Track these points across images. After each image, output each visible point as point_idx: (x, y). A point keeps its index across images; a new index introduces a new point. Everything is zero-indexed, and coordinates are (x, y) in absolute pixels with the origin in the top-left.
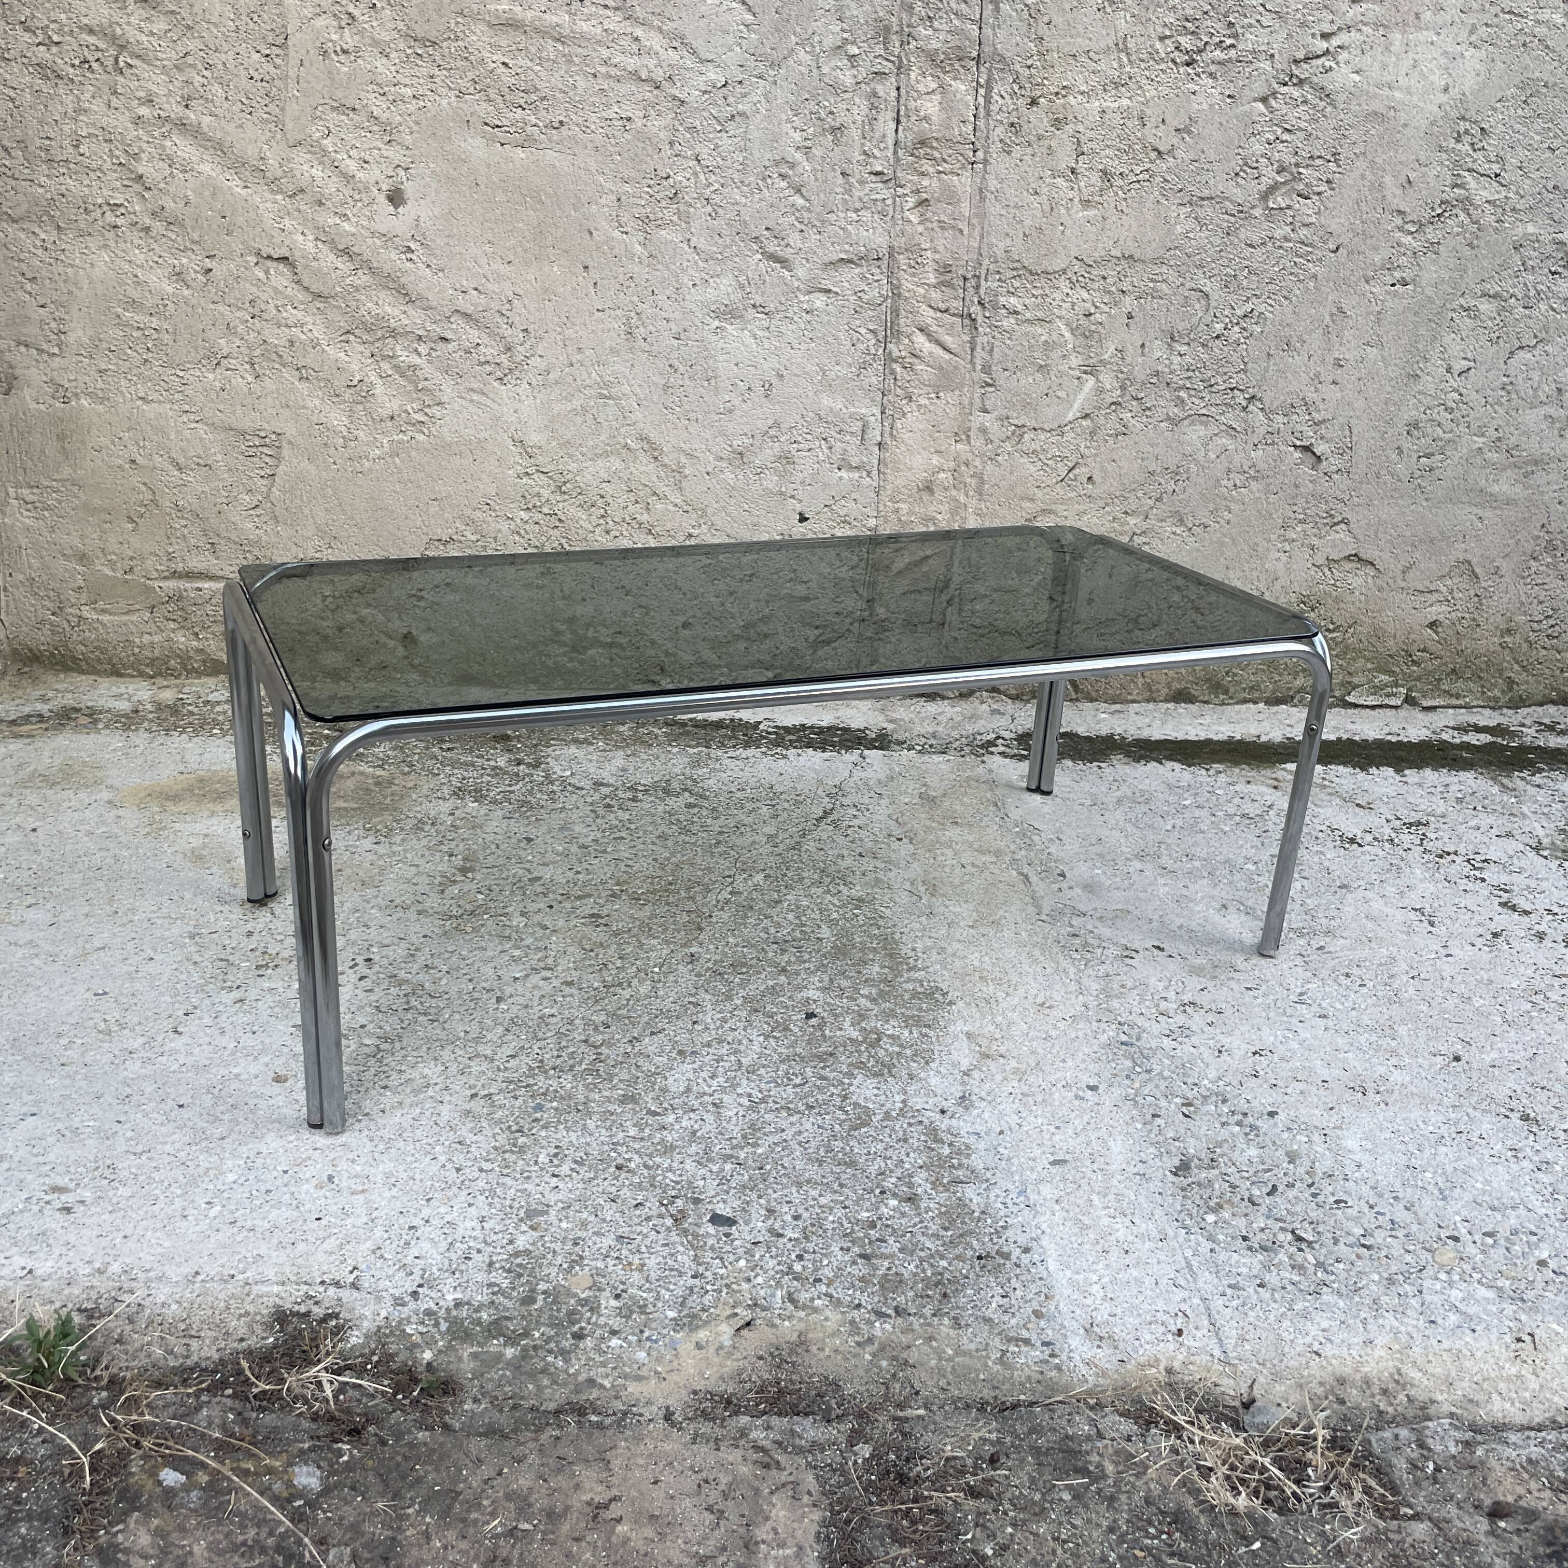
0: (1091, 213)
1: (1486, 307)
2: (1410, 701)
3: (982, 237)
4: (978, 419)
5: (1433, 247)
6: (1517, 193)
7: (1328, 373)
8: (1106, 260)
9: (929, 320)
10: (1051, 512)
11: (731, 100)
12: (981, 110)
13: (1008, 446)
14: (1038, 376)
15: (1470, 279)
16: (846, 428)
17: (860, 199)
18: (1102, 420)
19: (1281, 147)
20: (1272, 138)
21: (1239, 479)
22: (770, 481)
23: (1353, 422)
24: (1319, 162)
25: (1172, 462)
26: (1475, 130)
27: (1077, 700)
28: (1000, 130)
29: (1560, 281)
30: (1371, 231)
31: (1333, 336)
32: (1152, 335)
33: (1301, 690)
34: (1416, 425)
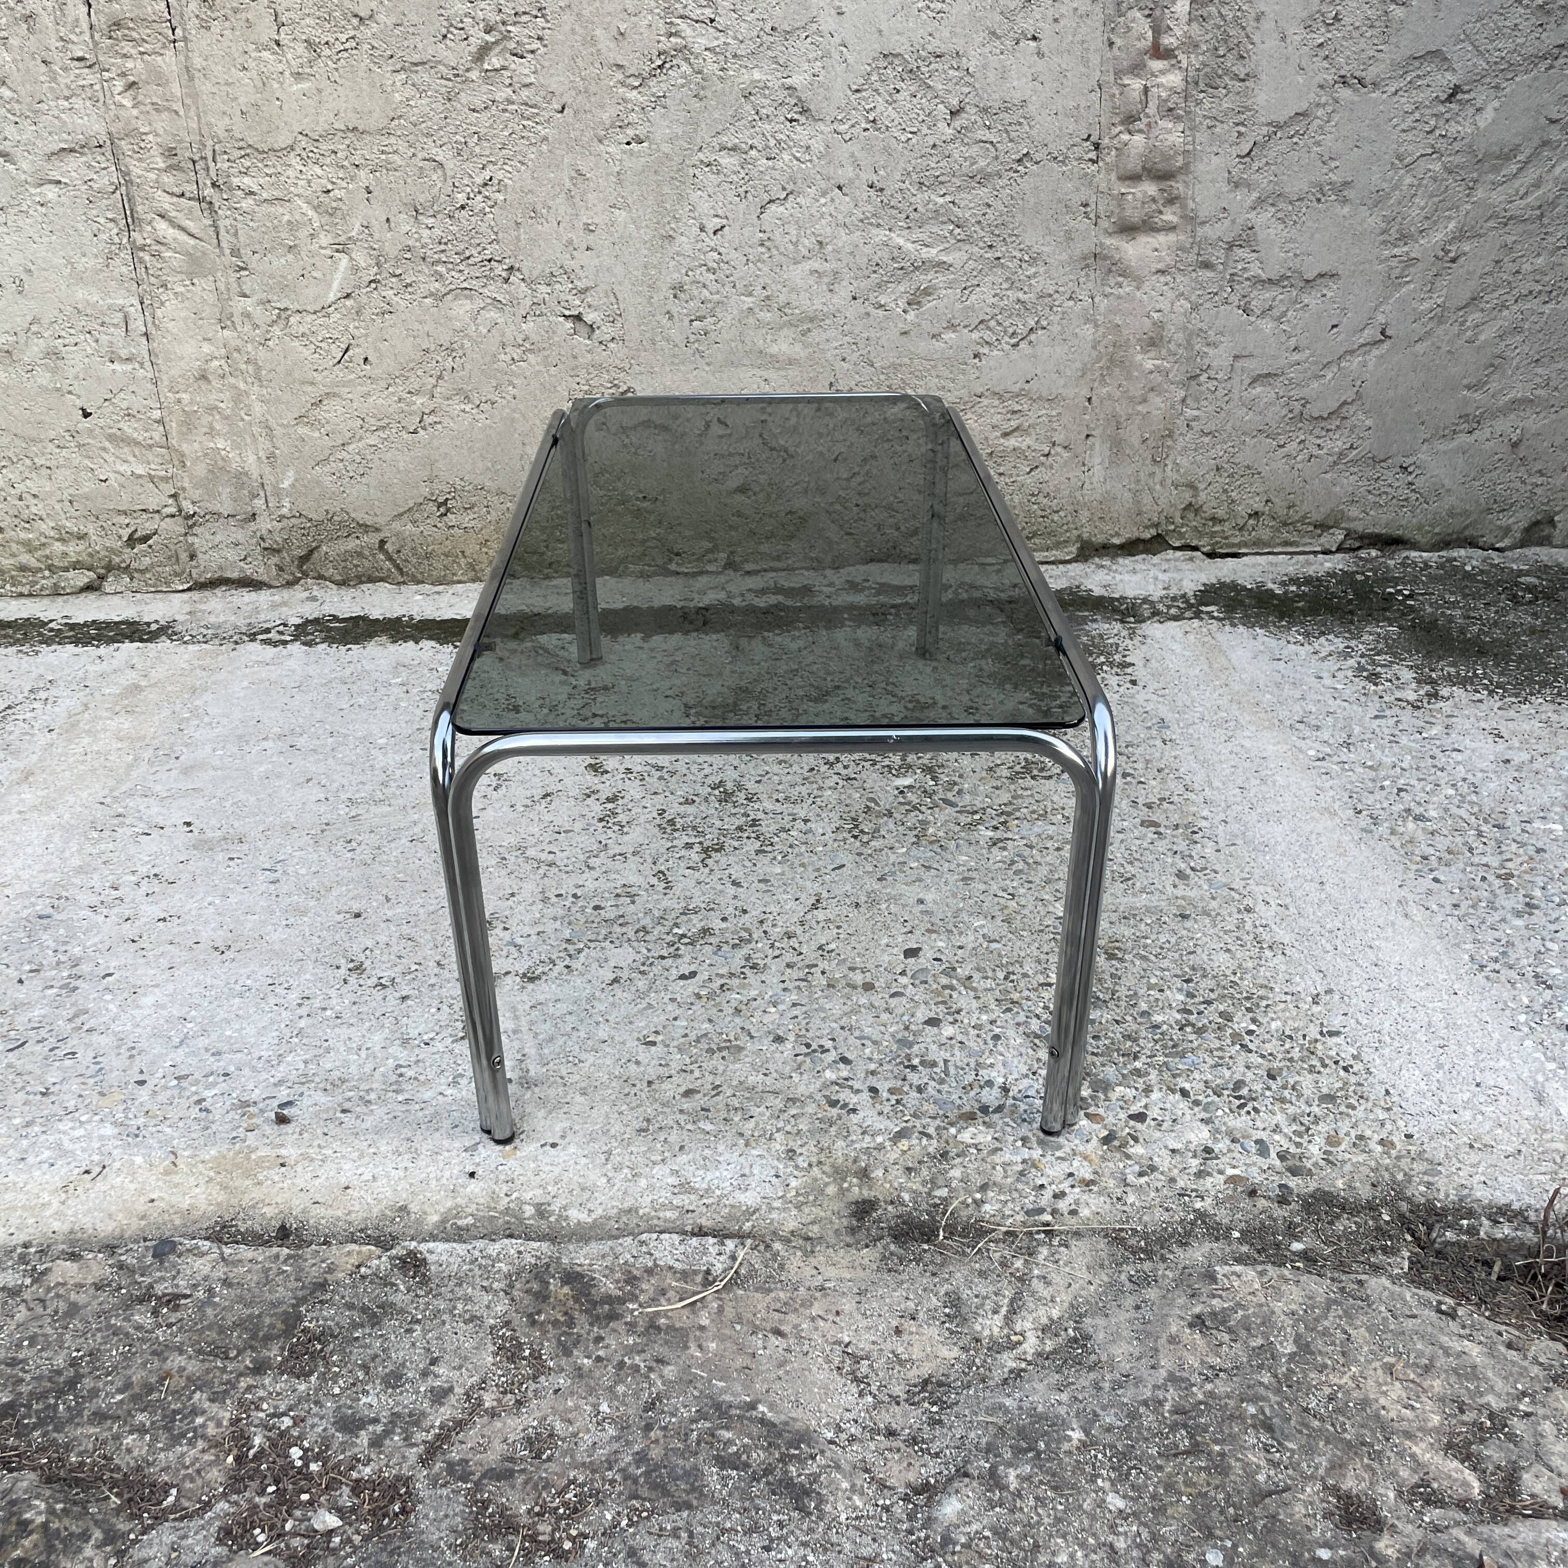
0: (305, 85)
1: (727, 160)
2: (731, 566)
3: (199, 117)
4: (239, 305)
5: (659, 100)
6: (735, 38)
7: (580, 238)
8: (329, 134)
9: (167, 206)
10: (335, 395)
13: (277, 330)
14: (290, 257)
15: (704, 134)
16: (107, 320)
17: (68, 86)
18: (364, 299)
19: (483, 5)
21: (516, 353)
23: (617, 288)
24: (525, 18)
25: (445, 339)
27: (404, 583)
28: (193, 6)
29: (799, 129)
30: (593, 88)
31: (577, 199)
32: (395, 209)
33: (624, 560)
34: (681, 289)
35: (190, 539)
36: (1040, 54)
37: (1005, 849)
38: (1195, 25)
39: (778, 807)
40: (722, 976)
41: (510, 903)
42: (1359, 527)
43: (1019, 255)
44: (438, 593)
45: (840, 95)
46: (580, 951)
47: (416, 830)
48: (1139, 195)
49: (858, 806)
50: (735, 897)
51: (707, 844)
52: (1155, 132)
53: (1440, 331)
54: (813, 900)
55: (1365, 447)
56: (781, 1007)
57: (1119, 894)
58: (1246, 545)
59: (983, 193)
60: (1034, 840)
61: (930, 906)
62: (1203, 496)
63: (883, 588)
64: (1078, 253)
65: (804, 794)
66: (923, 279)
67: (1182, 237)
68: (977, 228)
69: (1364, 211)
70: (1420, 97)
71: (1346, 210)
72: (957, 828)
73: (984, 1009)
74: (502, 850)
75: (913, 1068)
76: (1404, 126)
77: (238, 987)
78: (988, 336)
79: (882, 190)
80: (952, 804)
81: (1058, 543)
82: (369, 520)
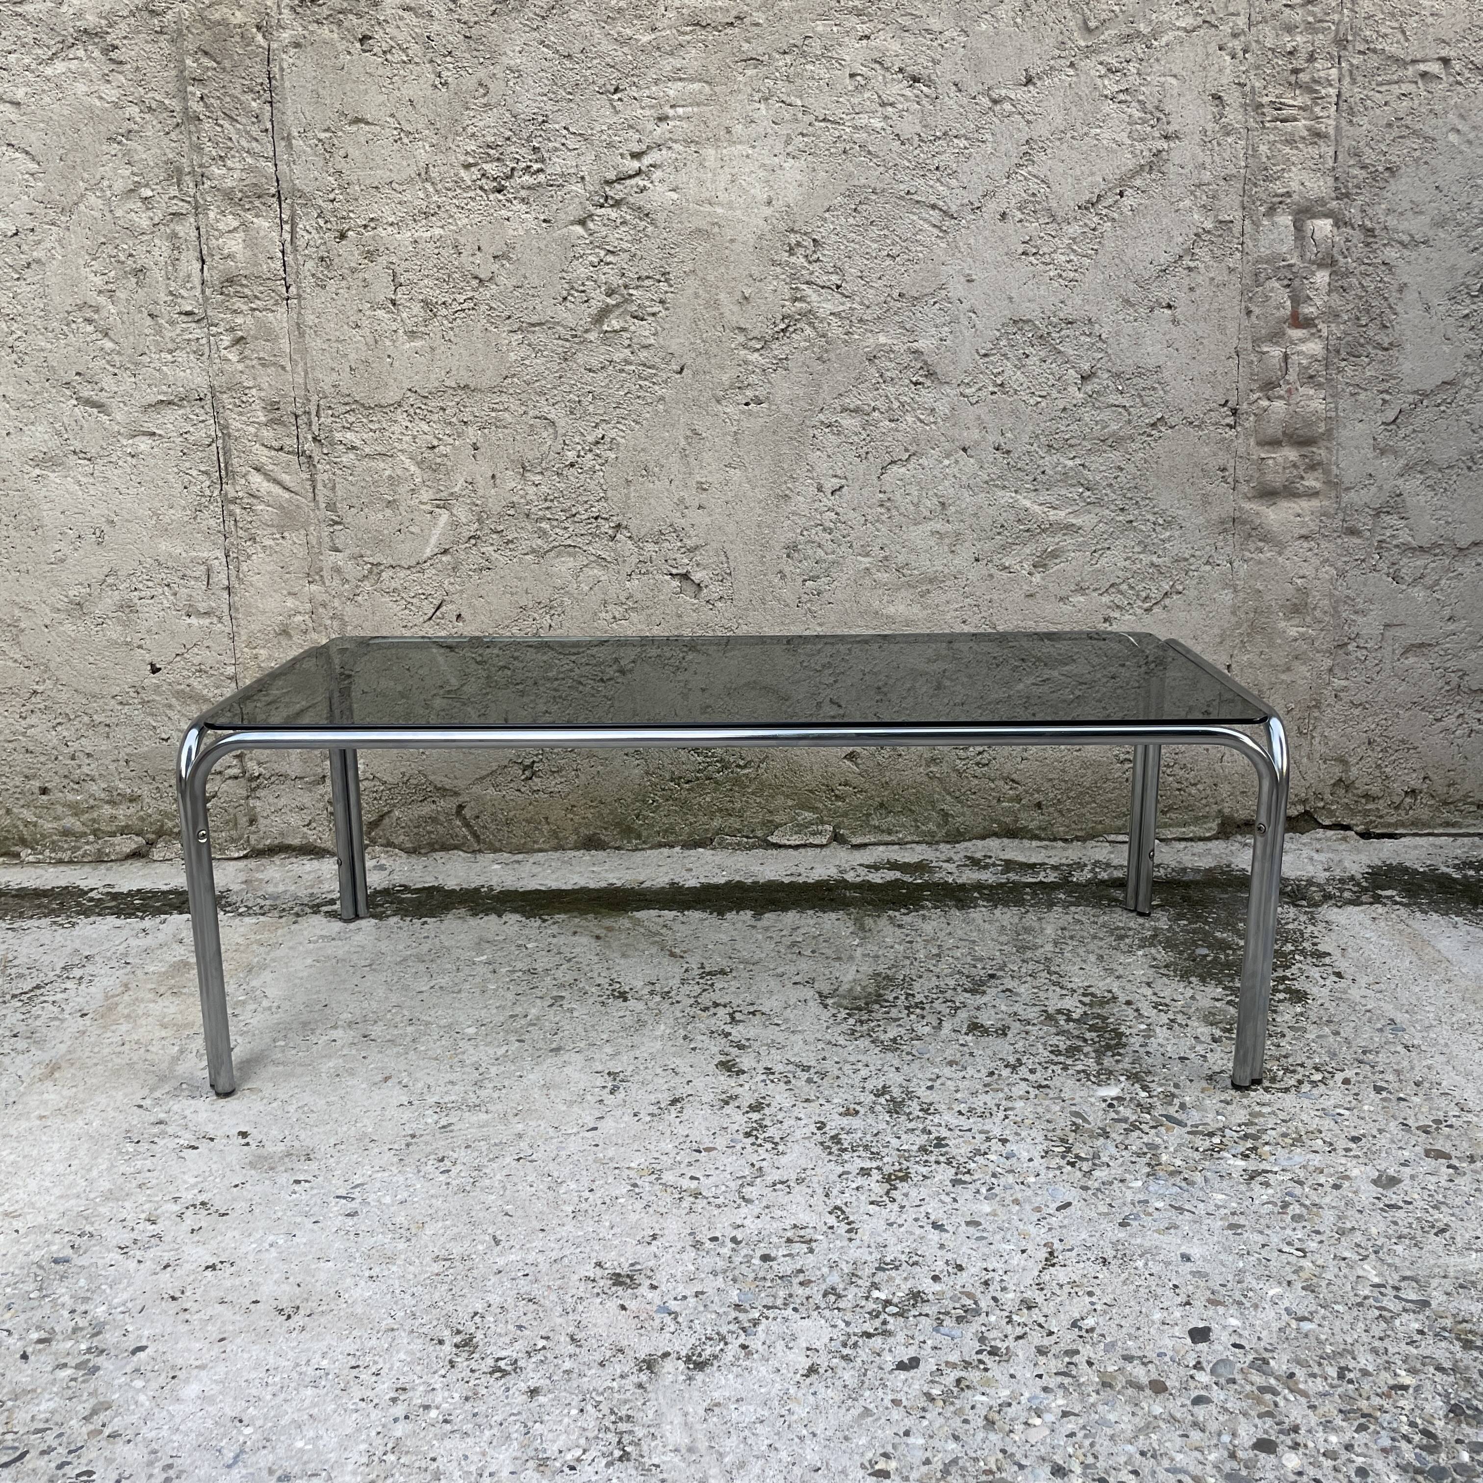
0: (418, 344)
1: (849, 422)
2: (837, 838)
3: (306, 373)
4: (331, 559)
5: (781, 363)
6: (862, 304)
7: (693, 497)
8: (441, 391)
9: (264, 459)
11: (25, 247)
12: (288, 245)
13: (367, 586)
14: (388, 512)
15: (826, 395)
16: (189, 572)
17: (173, 341)
18: (463, 555)
19: (606, 269)
20: (596, 260)
21: (618, 611)
22: (114, 631)
23: (728, 546)
24: (647, 283)
25: (544, 598)
26: (808, 243)
27: (480, 851)
28: (310, 265)
29: (924, 392)
30: (714, 350)
31: (692, 459)
32: (501, 466)
33: (719, 831)
34: (795, 548)
35: (251, 802)
36: (1175, 321)
37: (1267, 1184)
38: (1335, 295)
39: (965, 1123)
40: (954, 1366)
41: (653, 1248)
43: (1152, 518)
44: (518, 862)
45: (966, 358)
46: (755, 1323)
47: (523, 1145)
48: (1280, 460)
49: (1063, 1122)
50: (942, 1246)
51: (888, 1170)
52: (1296, 398)
54: (1043, 1254)
56: (1049, 1418)
57: (1440, 1251)
58: (1403, 825)
59: (1115, 456)
60: (1302, 1174)
62: (1354, 771)
63: (1009, 865)
64: (1214, 516)
65: (991, 1104)
66: (1050, 542)
67: (1326, 503)
68: (1109, 491)
72: (1197, 1156)
73: (1327, 1425)
74: (632, 1174)
77: (310, 1371)
78: (1118, 599)
79: (1008, 452)
80: (1180, 1123)
81: (1197, 819)
82: (448, 783)
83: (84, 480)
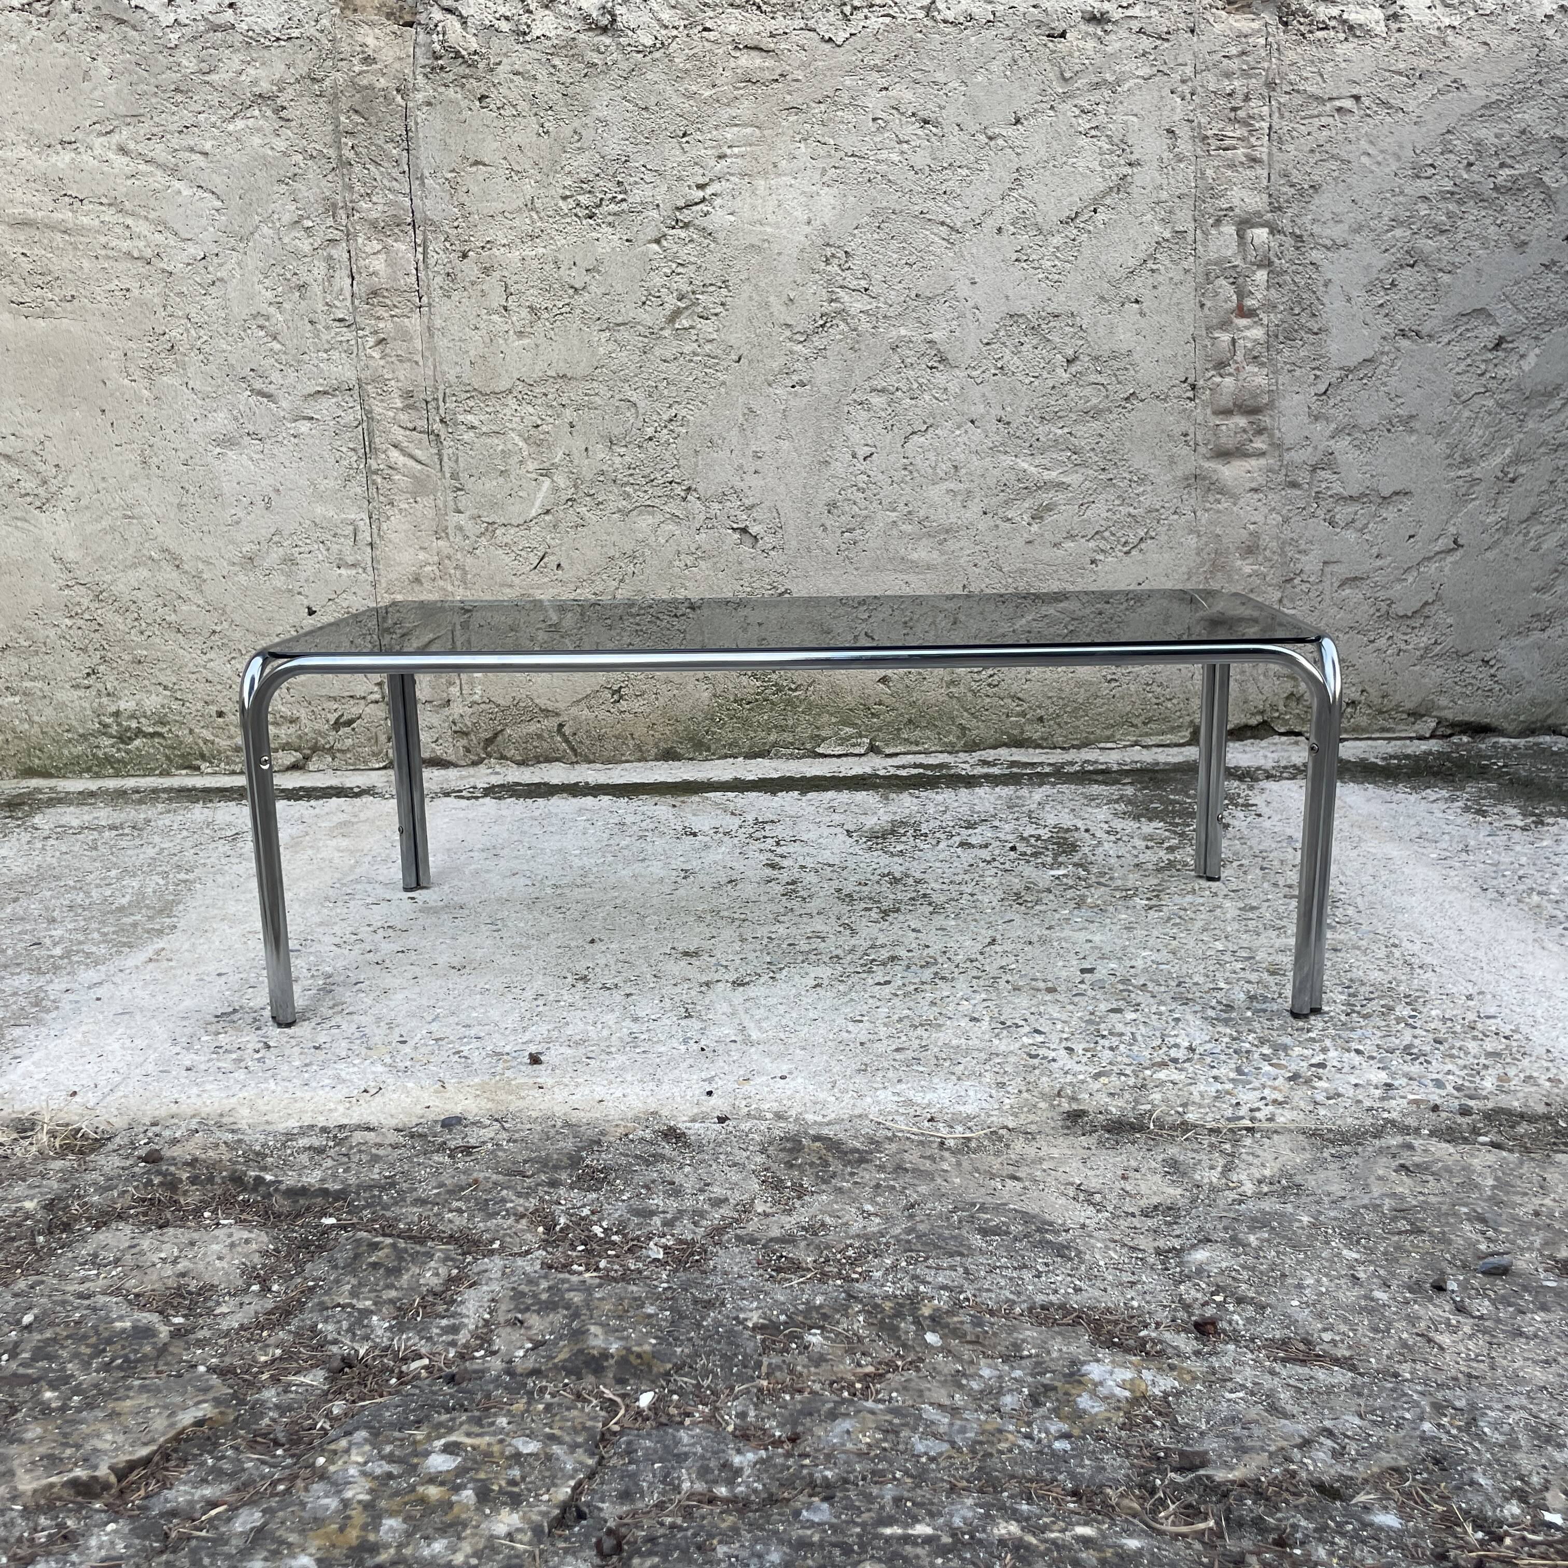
0: (526, 341)
1: (877, 401)
2: (873, 750)
3: (435, 366)
4: (454, 519)
5: (820, 352)
6: (885, 303)
7: (749, 464)
8: (544, 380)
9: (400, 438)
11: (210, 269)
13: (483, 541)
14: (501, 480)
15: (858, 378)
16: (339, 532)
17: (328, 342)
18: (562, 515)
19: (677, 278)
20: (669, 271)
21: (689, 560)
22: (279, 581)
23: (779, 504)
24: (712, 289)
25: (628, 549)
26: (841, 254)
27: (575, 763)
28: (438, 279)
29: (938, 374)
30: (765, 342)
31: (748, 433)
32: (593, 441)
33: (775, 744)
34: (834, 505)
36: (1142, 314)
37: (1160, 911)
38: (1273, 291)
39: (946, 887)
40: (915, 983)
41: (712, 942)
42: (1449, 715)
43: (1128, 476)
44: (609, 768)
45: (972, 347)
46: (781, 969)
48: (1232, 426)
49: (1018, 886)
50: (917, 938)
51: (884, 908)
52: (1243, 375)
53: (1506, 541)
54: (988, 940)
55: (1449, 642)
56: (973, 1001)
58: (1345, 731)
59: (1095, 425)
60: (1188, 906)
61: (1098, 944)
64: (1179, 474)
65: (968, 879)
66: (1046, 497)
67: (1271, 461)
68: (1092, 454)
69: (1430, 440)
70: (1470, 346)
71: (1414, 438)
72: (1114, 899)
73: (1161, 1003)
74: (698, 912)
75: (1104, 1037)
76: (1458, 370)
77: (478, 989)
78: (1103, 545)
79: (1008, 423)
80: (1106, 885)
81: (1173, 728)
82: (550, 706)
83: (256, 456)
